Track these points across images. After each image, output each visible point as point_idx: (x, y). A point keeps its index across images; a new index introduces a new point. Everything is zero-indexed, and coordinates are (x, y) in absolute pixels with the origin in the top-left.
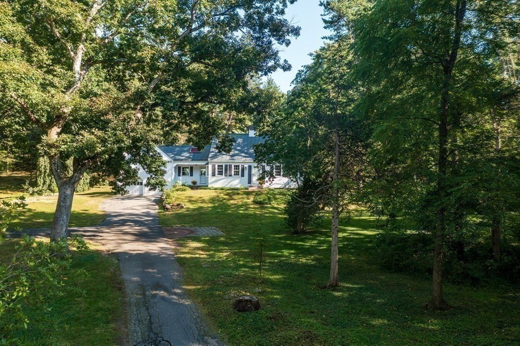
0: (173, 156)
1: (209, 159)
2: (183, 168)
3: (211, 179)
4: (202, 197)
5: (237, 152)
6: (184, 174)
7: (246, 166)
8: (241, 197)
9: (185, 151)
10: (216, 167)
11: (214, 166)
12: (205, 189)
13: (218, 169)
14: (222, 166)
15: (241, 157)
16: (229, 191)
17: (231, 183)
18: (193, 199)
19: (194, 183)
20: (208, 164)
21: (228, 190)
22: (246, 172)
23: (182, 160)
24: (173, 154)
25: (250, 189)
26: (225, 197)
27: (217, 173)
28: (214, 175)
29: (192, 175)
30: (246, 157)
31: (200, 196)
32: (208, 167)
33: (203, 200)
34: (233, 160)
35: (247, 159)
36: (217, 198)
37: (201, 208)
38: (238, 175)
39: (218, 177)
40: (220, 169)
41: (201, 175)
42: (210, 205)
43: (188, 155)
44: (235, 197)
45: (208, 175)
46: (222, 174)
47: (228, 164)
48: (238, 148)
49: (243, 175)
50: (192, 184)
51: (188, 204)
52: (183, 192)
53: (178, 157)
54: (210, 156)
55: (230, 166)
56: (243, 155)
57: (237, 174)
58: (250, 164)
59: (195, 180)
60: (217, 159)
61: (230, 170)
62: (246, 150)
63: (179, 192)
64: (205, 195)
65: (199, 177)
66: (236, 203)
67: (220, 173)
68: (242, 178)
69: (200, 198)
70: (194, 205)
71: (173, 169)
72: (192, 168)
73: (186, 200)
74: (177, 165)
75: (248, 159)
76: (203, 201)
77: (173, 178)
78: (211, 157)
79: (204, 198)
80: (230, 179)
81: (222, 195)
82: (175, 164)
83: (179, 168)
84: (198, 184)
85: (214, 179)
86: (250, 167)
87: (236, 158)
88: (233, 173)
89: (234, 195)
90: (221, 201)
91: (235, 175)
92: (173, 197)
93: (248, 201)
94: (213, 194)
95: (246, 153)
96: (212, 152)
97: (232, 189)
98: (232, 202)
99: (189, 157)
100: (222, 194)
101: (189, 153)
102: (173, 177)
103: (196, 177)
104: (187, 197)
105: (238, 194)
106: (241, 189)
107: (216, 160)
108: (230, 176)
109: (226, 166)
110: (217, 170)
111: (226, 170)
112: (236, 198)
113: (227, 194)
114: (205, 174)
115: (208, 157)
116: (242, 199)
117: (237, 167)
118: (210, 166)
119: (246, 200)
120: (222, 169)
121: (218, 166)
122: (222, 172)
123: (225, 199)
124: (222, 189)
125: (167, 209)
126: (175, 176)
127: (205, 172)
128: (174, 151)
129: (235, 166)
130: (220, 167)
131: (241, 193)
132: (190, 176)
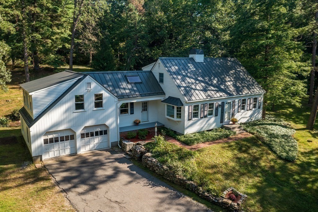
3: (187, 124)
7: (220, 103)
9: (121, 80)
11: (190, 108)
13: (194, 110)
14: (198, 106)
17: (206, 125)
22: (220, 111)
26: (245, 156)
27: (193, 115)
28: (190, 118)
34: (210, 97)
35: (220, 94)
36: (242, 161)
38: (212, 114)
39: (194, 120)
40: (196, 110)
41: (143, 110)
46: (197, 116)
47: (204, 103)
49: (216, 115)
54: (182, 93)
55: (206, 106)
57: (210, 113)
58: (223, 101)
61: (206, 110)
66: (269, 165)
72: (132, 104)
74: (123, 104)
75: (222, 94)
79: (230, 165)
80: (205, 120)
81: (238, 154)
82: (120, 103)
85: (191, 123)
86: (223, 104)
87: (210, 93)
95: (212, 86)
98: (263, 164)
100: (236, 152)
103: (136, 114)
109: (202, 106)
111: (202, 110)
117: (211, 105)
118: (187, 108)
120: (198, 110)
121: (194, 106)
122: (197, 113)
128: (107, 81)
129: (209, 104)
130: (196, 107)
132: (131, 114)
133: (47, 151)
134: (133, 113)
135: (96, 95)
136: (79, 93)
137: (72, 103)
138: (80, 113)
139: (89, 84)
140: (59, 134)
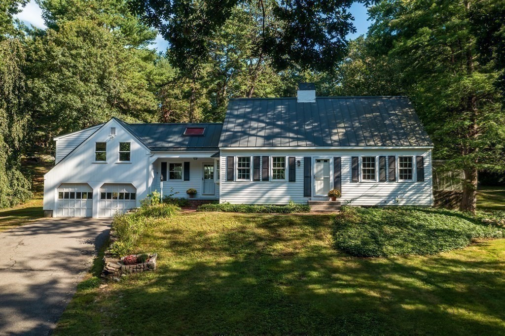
0: (151, 141)
1: (220, 145)
2: (172, 166)
3: (224, 187)
4: (205, 233)
5: (277, 130)
6: (173, 176)
7: (299, 158)
8: (299, 231)
9: (174, 133)
10: (236, 159)
11: (230, 161)
12: (213, 209)
13: (240, 165)
14: (248, 159)
15: (287, 140)
16: (267, 216)
17: (267, 196)
18: (181, 238)
19: (192, 193)
20: (218, 155)
21: (264, 211)
22: (300, 172)
23: (166, 149)
24: (152, 138)
25: (314, 210)
26: (261, 231)
27: (236, 173)
28: (230, 178)
29: (187, 178)
30: (298, 139)
31: (199, 229)
32: (218, 161)
33: (206, 240)
34: (273, 145)
35: (300, 143)
36: (241, 235)
37: (201, 268)
38: (283, 178)
39: (238, 182)
40: (244, 166)
41: (206, 177)
42: (225, 258)
43: (180, 140)
44: (285, 232)
45: (219, 178)
46: (248, 177)
47: (261, 155)
48: (279, 123)
49: (292, 179)
50: (186, 196)
51: (167, 253)
52: (161, 220)
53: (160, 144)
54: (222, 138)
55: (266, 160)
56: (291, 135)
57: (279, 175)
58: (308, 155)
59: (194, 188)
60: (237, 144)
61: (266, 168)
62: (296, 125)
63: (151, 218)
64: (213, 228)
65: (201, 182)
66: (291, 250)
67: (244, 174)
68: (292, 184)
69: (200, 234)
70: (184, 259)
71: (151, 167)
72: (187, 165)
73: (164, 242)
74: (159, 159)
75: (304, 143)
76: (207, 246)
77: (150, 184)
78: (224, 141)
79: (210, 235)
80: (265, 186)
81: (251, 227)
82: (155, 157)
83: (164, 165)
84: (200, 196)
85: (232, 186)
86: (308, 161)
87: (277, 141)
88: (271, 173)
89: (282, 226)
90: (251, 244)
91: (274, 177)
92: (135, 232)
93: (321, 243)
94: (231, 223)
95: (296, 132)
96: (227, 130)
97: (272, 210)
98: (279, 246)
99: (180, 144)
100: (252, 225)
101: (183, 136)
102: (151, 181)
103: (196, 182)
104: (167, 232)
105: (291, 224)
106: (293, 210)
107: (234, 147)
108: (266, 179)
109: (257, 159)
110: (236, 166)
111: (256, 166)
112: (287, 235)
113: (266, 225)
114: (212, 176)
115: (218, 141)
116: (304, 240)
117: (279, 161)
118: (223, 160)
119: (314, 243)
120: (248, 165)
121: (240, 159)
122: (248, 171)
123: (260, 239)
124: (249, 209)
125: (107, 273)
126: (155, 180)
127: (212, 173)
128: (155, 134)
129: (275, 159)
130: (244, 161)
131: (298, 220)
132: (185, 180)
133: (60, 208)
134: (189, 180)
135: (121, 144)
136: (100, 140)
137: (92, 152)
138: (101, 164)
139: (113, 129)
140: (76, 189)
